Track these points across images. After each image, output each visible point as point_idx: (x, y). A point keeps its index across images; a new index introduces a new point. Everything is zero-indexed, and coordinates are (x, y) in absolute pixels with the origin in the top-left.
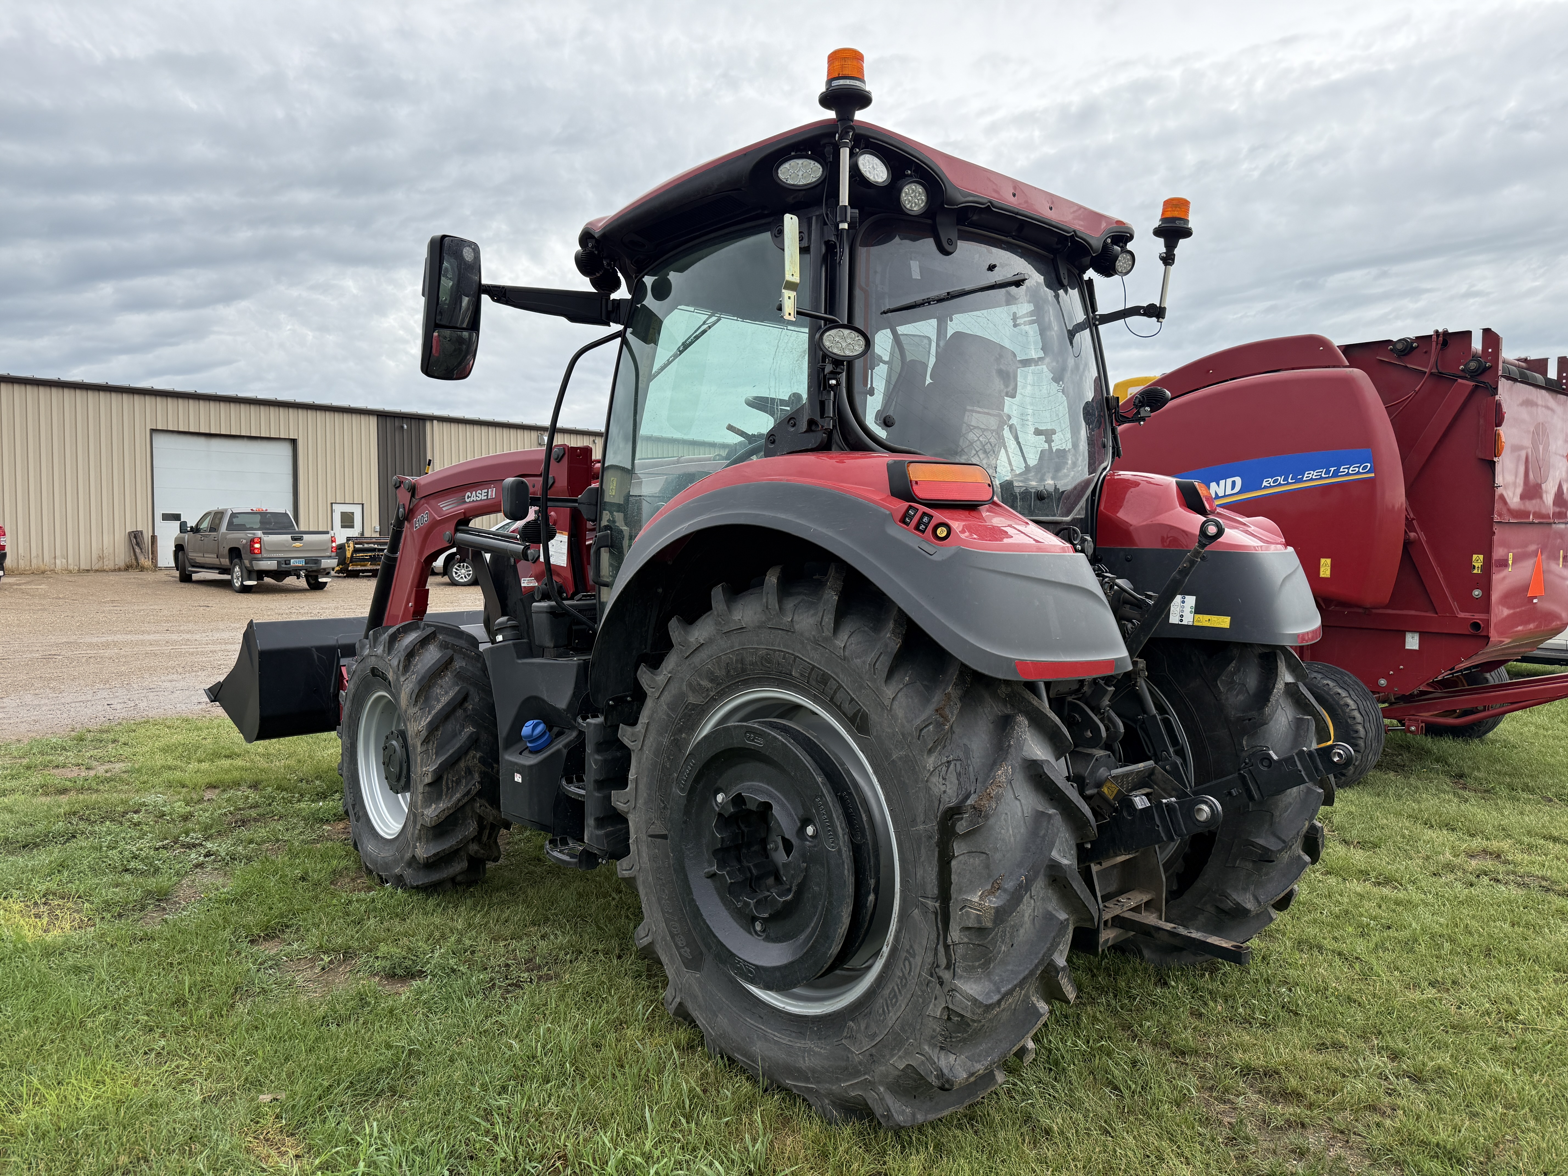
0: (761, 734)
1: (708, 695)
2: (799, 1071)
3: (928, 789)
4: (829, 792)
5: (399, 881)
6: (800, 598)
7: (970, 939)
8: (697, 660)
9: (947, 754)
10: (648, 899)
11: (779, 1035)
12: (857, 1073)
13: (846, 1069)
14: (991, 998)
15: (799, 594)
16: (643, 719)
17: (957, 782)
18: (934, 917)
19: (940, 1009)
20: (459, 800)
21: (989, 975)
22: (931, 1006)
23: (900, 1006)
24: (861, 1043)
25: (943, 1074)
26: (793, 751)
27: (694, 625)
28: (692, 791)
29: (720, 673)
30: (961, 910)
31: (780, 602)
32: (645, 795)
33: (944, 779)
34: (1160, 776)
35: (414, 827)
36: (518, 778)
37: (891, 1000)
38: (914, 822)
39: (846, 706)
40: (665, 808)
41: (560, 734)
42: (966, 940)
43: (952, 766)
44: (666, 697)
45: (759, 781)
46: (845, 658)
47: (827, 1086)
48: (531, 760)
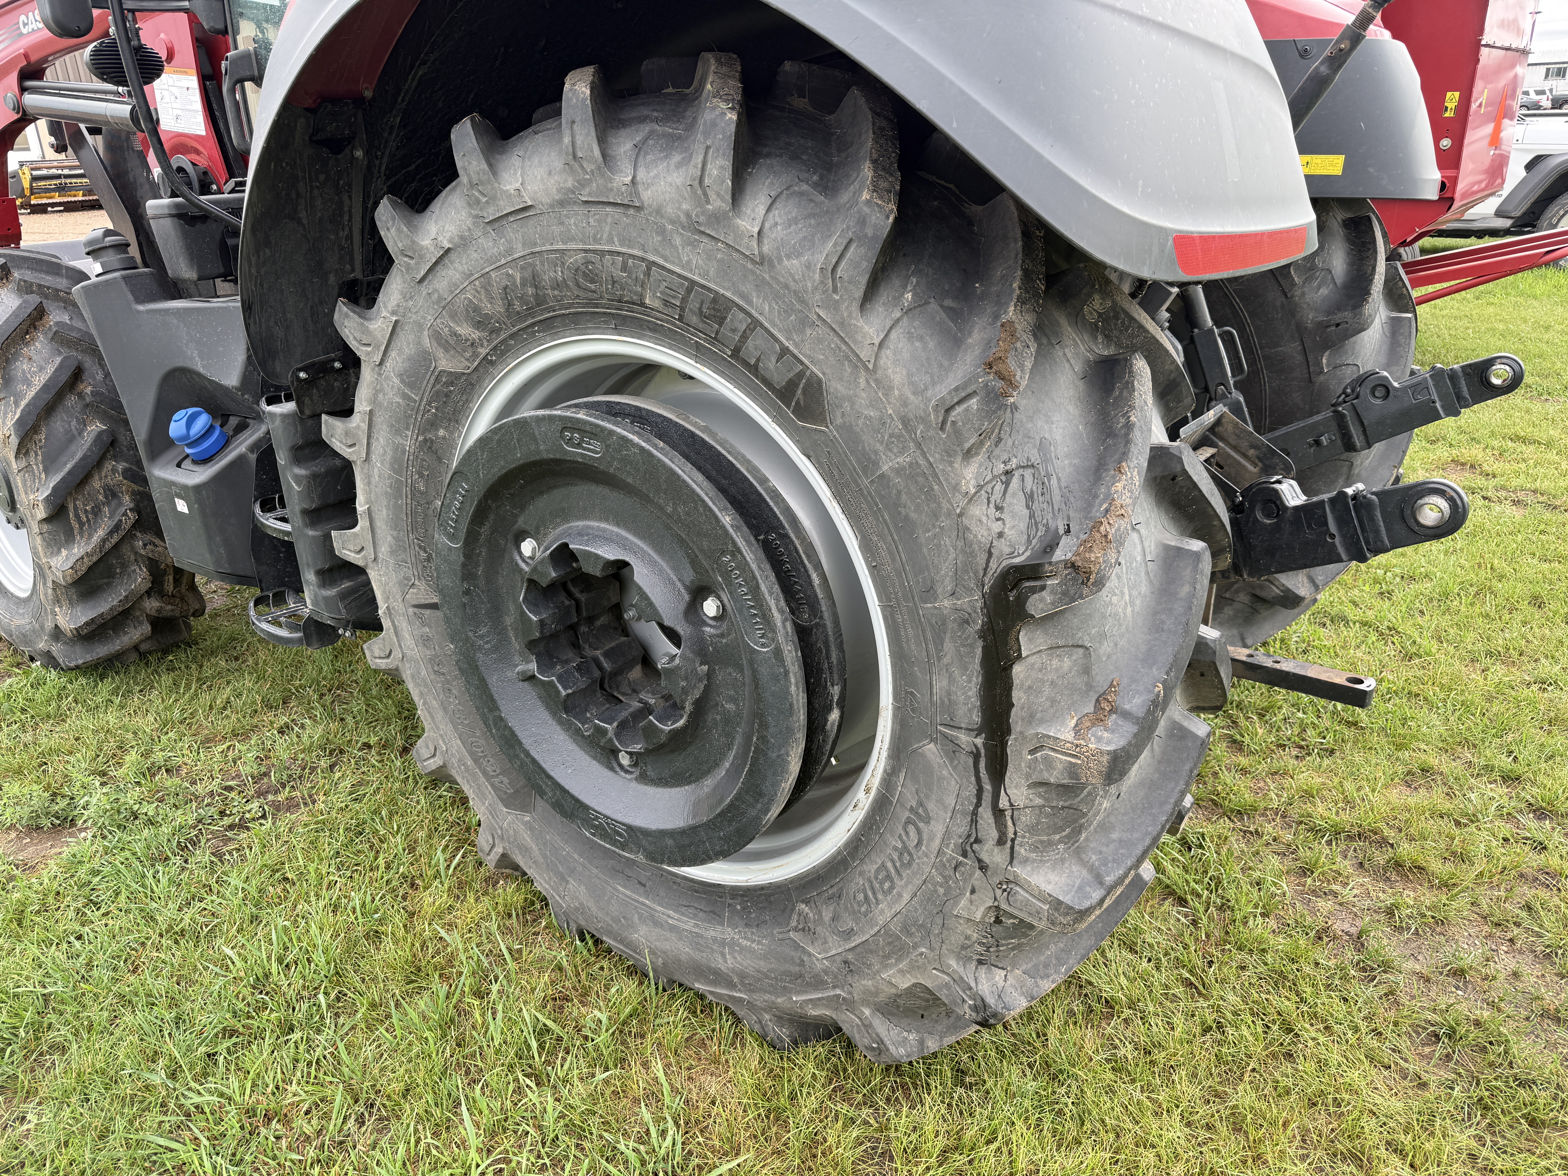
0: (595, 433)
1: (475, 355)
2: (717, 973)
3: (962, 531)
4: (748, 542)
5: (50, 661)
6: (646, 128)
7: (1046, 799)
8: (442, 283)
9: (1005, 457)
10: (425, 703)
11: (676, 916)
12: (818, 983)
13: (801, 976)
14: (1088, 897)
15: (642, 120)
16: (361, 405)
17: (1026, 512)
18: (971, 761)
19: (982, 909)
20: (104, 541)
21: (1078, 853)
22: (964, 902)
23: (900, 895)
24: (826, 942)
25: (985, 1006)
26: (664, 465)
27: (428, 213)
28: (471, 538)
29: (493, 308)
30: (1032, 752)
31: (602, 140)
32: (389, 538)
33: (998, 508)
34: (1230, 428)
35: (45, 584)
36: (182, 506)
37: (881, 883)
38: (929, 593)
39: (770, 365)
40: (429, 559)
41: (241, 428)
42: (1038, 801)
43: (1015, 482)
44: (396, 362)
45: (600, 520)
46: (762, 261)
47: (767, 997)
48: (198, 476)
